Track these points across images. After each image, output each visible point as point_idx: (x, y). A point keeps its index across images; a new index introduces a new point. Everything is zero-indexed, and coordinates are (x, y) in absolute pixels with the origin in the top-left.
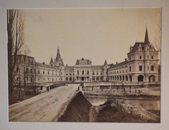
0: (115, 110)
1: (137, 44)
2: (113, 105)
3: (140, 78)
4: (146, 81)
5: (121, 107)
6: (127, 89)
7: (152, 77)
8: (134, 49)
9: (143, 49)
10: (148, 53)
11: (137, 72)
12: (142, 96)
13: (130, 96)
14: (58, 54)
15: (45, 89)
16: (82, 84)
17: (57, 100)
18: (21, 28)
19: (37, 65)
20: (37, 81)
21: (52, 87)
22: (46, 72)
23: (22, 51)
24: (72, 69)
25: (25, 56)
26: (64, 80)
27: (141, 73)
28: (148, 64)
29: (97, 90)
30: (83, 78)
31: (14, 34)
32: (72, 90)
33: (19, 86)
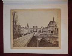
0: (44, 41)
1: (51, 22)
2: (44, 40)
3: (52, 32)
4: (54, 32)
5: (46, 40)
6: (48, 35)
7: (55, 31)
8: (50, 23)
9: (53, 23)
10: (54, 24)
11: (51, 30)
12: (52, 37)
13: (49, 37)
14: (28, 25)
15: (23, 35)
16: (35, 34)
17: (27, 38)
18: (17, 17)
19: (22, 28)
20: (21, 33)
21: (26, 34)
22: (24, 30)
23: (17, 24)
24: (32, 29)
25: (18, 25)
26: (29, 32)
27: (52, 30)
28: (54, 28)
29: (39, 35)
30: (35, 32)
31: (15, 19)
32: (32, 35)
33: (16, 34)
